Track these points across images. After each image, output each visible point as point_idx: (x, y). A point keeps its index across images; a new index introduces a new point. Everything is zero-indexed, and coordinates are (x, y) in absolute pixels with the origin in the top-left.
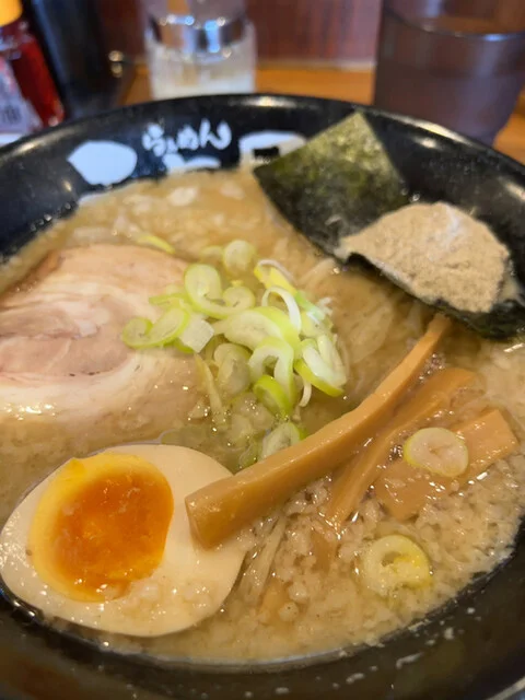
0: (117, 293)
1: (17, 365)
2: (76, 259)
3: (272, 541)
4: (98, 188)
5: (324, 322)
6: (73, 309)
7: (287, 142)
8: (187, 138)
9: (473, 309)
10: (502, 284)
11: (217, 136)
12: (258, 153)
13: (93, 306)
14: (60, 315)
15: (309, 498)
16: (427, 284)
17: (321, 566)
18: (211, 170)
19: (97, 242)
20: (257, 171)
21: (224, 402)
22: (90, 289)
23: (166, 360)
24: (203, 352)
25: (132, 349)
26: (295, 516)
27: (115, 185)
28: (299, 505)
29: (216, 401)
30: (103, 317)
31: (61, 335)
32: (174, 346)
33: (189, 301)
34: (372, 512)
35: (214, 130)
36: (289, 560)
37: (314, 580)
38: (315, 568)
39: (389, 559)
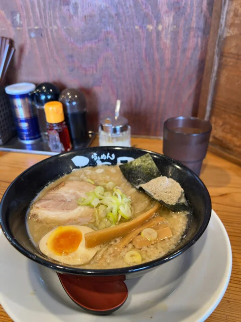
0: (78, 192)
1: (50, 206)
2: (69, 184)
3: (104, 249)
4: (78, 167)
5: (129, 202)
6: (66, 195)
7: (130, 159)
8: (103, 157)
9: (170, 204)
10: (180, 199)
11: (111, 157)
12: (122, 162)
13: (71, 195)
14: (63, 196)
15: (116, 241)
16: (158, 196)
17: (115, 256)
18: (109, 165)
19: (75, 180)
20: (120, 166)
21: (99, 219)
22: (71, 191)
23: (87, 208)
24: (97, 207)
25: (79, 205)
26: (111, 245)
27: (82, 167)
28: (113, 243)
29: (97, 219)
30: (73, 197)
31: (62, 201)
32: (89, 205)
33: (95, 194)
34: (130, 246)
35: (110, 155)
36: (108, 254)
37: (112, 259)
38: (113, 256)
39: (132, 256)
